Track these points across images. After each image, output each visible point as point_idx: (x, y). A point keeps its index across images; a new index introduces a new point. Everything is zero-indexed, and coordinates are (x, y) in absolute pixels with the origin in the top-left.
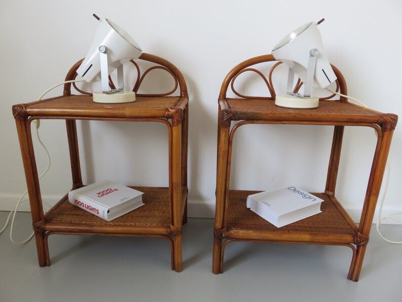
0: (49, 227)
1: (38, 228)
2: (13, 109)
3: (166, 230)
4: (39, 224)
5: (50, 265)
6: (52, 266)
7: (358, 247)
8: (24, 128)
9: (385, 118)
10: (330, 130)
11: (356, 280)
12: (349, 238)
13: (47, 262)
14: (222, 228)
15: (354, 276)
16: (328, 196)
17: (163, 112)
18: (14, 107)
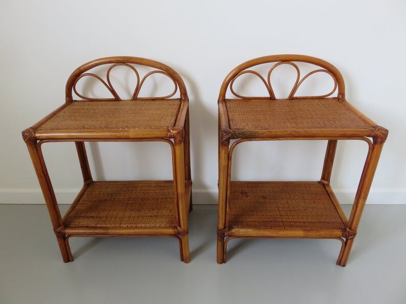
0: (68, 231)
1: (59, 233)
2: (23, 135)
3: (174, 231)
4: (59, 229)
5: (72, 261)
6: (75, 261)
7: (347, 240)
8: (35, 151)
9: (376, 133)
10: (324, 144)
11: (344, 266)
12: (339, 233)
13: (70, 258)
14: (224, 228)
15: (342, 262)
16: (324, 185)
17: (166, 133)
18: (23, 133)
